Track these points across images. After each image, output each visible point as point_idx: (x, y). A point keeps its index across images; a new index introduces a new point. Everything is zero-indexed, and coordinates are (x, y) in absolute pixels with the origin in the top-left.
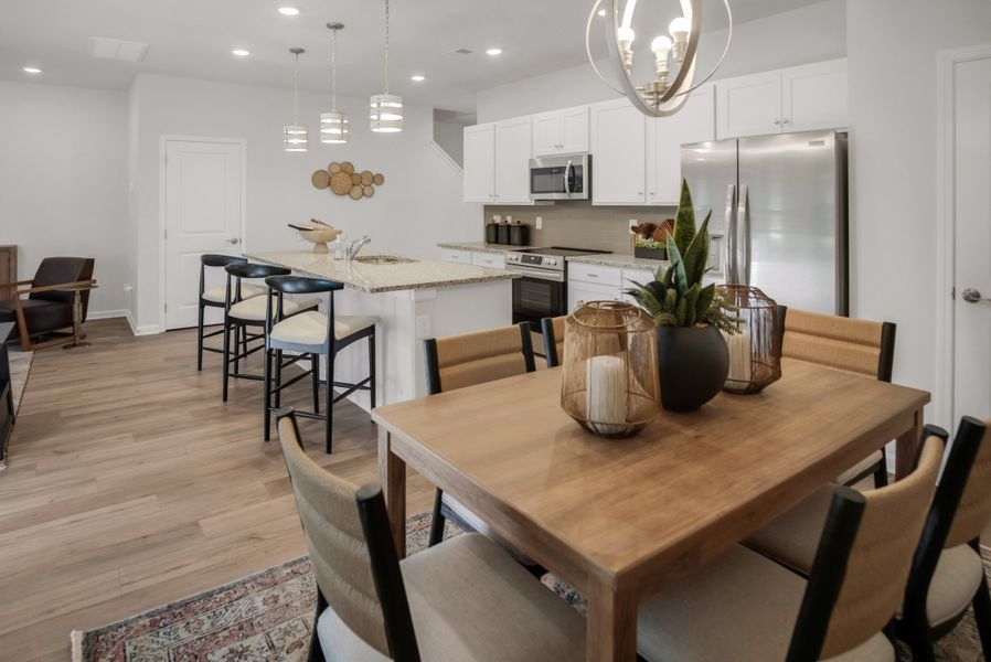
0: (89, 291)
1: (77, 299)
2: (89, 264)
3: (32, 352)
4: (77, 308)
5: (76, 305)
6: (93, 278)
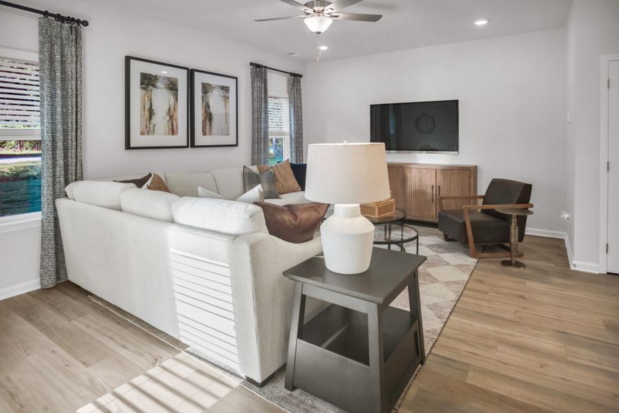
0: (526, 217)
1: (514, 221)
2: (527, 189)
3: (475, 260)
4: (514, 231)
5: (512, 227)
6: (530, 202)
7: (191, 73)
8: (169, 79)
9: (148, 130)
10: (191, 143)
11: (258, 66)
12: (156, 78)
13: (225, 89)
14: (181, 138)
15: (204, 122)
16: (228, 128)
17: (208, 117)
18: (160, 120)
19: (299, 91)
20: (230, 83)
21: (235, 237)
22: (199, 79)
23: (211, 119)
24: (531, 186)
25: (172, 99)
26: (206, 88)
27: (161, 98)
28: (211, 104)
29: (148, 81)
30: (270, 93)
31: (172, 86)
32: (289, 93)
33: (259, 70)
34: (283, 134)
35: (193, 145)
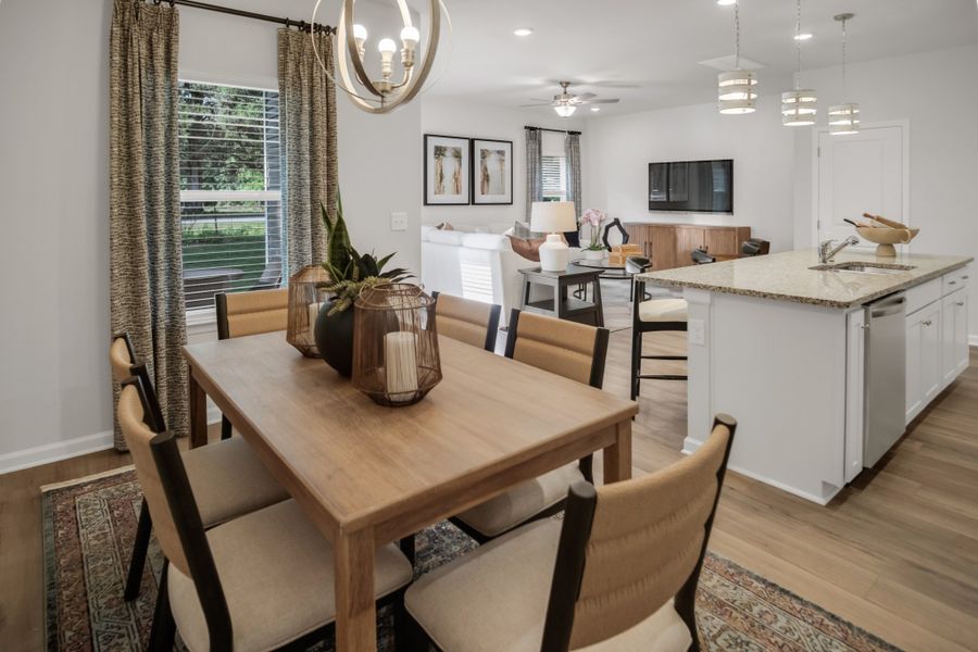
7: (472, 142)
8: (454, 149)
9: (439, 191)
10: (472, 201)
11: (532, 129)
12: (445, 149)
13: (501, 153)
14: (464, 197)
15: (483, 183)
16: (504, 189)
17: (486, 178)
18: (448, 182)
19: (577, 149)
20: (506, 148)
21: (493, 251)
22: (479, 146)
23: (488, 181)
24: (768, 243)
25: (457, 163)
26: (484, 154)
27: (449, 164)
28: (488, 167)
29: (440, 151)
30: (544, 154)
31: (457, 155)
32: (566, 152)
33: (533, 132)
34: (561, 193)
35: (473, 204)
